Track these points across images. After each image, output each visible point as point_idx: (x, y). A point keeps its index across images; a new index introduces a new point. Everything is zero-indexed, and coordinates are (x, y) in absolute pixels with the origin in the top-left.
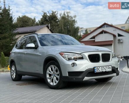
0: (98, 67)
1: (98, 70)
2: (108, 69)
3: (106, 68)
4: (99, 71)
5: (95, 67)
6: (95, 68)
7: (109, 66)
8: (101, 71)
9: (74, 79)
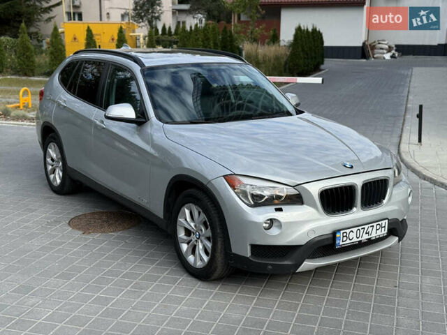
0: (348, 231)
1: (345, 239)
2: (377, 230)
3: (370, 229)
4: (348, 241)
5: (339, 231)
6: (338, 235)
7: (380, 223)
8: (355, 240)
9: (270, 267)
